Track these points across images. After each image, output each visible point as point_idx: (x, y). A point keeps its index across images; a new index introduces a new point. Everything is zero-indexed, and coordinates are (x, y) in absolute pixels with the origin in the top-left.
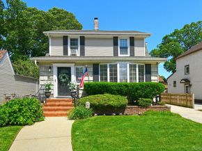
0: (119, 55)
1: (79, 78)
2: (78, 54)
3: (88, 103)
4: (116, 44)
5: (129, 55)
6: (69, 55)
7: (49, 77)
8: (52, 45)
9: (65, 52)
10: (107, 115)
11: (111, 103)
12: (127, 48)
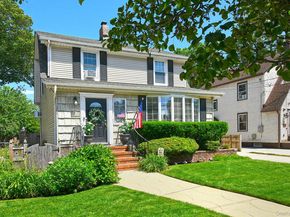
0: (155, 84)
1: (119, 116)
2: (97, 78)
3: (161, 150)
4: (150, 67)
5: (166, 84)
6: (82, 78)
7: (73, 113)
8: (53, 60)
9: (77, 73)
11: (186, 148)
12: (164, 74)
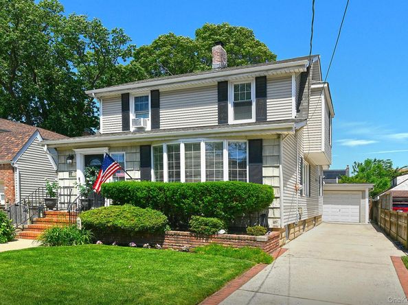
3: (79, 221)
4: (222, 98)
7: (70, 173)
10: (119, 244)
